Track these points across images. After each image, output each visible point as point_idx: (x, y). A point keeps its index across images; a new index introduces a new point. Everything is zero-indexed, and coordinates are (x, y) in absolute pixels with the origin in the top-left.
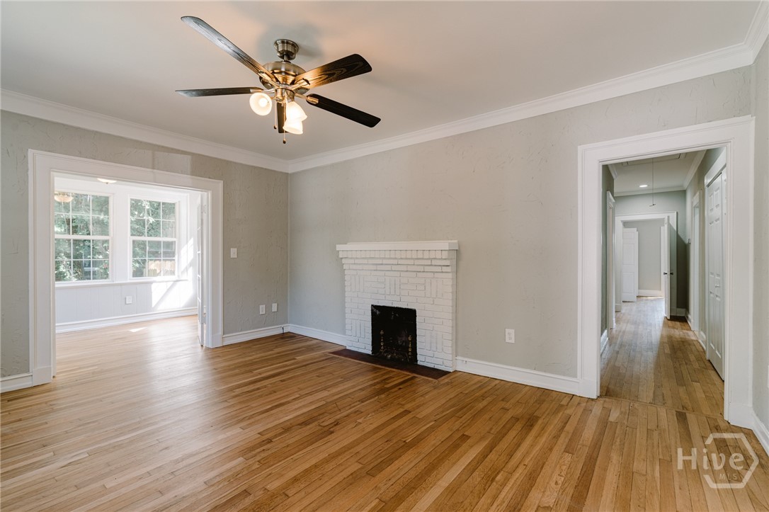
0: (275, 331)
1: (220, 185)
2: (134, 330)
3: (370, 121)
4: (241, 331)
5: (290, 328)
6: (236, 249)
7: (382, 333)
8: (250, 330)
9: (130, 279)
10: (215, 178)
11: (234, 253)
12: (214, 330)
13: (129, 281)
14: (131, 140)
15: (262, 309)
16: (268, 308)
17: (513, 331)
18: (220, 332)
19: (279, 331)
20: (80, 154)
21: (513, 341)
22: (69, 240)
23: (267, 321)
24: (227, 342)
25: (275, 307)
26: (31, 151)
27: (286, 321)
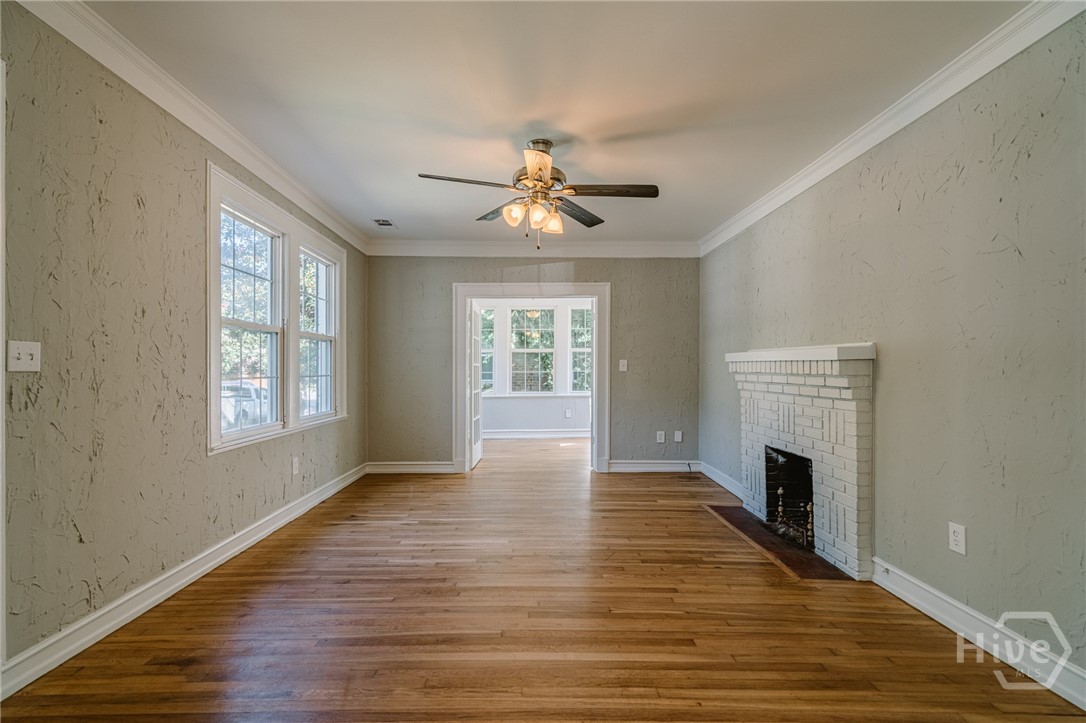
0: (679, 467)
1: (607, 287)
2: (562, 445)
3: (651, 192)
4: (632, 459)
5: (702, 467)
6: (626, 361)
7: (780, 491)
8: (644, 459)
9: (569, 392)
10: (602, 281)
11: (623, 365)
12: (600, 454)
13: (569, 394)
14: (522, 258)
15: (660, 436)
16: (669, 436)
17: (963, 527)
18: (607, 457)
19: (684, 469)
20: (485, 280)
21: (961, 550)
22: (523, 354)
23: (664, 452)
24: (614, 469)
25: (678, 436)
26: (454, 284)
27: (696, 457)
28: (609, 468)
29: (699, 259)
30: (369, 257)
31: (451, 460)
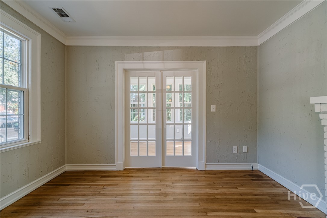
0: (246, 167)
1: (204, 63)
4: (218, 162)
5: (259, 167)
6: (215, 106)
8: (225, 162)
10: (201, 60)
11: (213, 108)
12: (200, 159)
14: (155, 47)
15: (235, 149)
16: (240, 149)
18: (204, 161)
19: (249, 168)
20: (134, 59)
23: (236, 159)
24: (208, 168)
25: (245, 149)
26: (116, 62)
27: (255, 161)
28: (205, 167)
29: (257, 47)
30: (68, 46)
31: (115, 163)
